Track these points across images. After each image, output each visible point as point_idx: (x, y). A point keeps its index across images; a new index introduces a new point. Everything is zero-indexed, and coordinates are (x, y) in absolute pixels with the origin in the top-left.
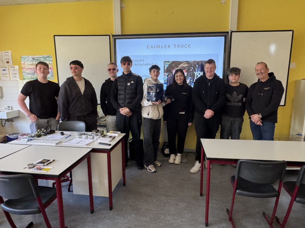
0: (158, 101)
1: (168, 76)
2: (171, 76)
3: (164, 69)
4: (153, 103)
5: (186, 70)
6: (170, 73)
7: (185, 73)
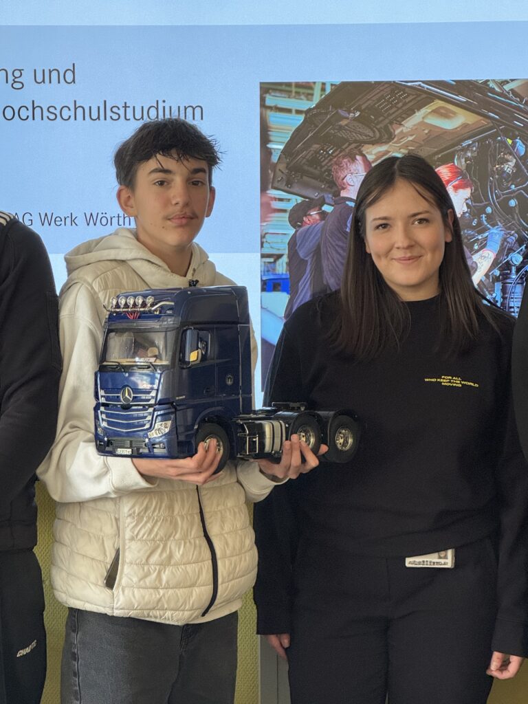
0: (191, 453)
1: (297, 217)
2: (323, 215)
3: (266, 153)
4: (147, 465)
5: (460, 163)
6: (315, 195)
7: (450, 189)
